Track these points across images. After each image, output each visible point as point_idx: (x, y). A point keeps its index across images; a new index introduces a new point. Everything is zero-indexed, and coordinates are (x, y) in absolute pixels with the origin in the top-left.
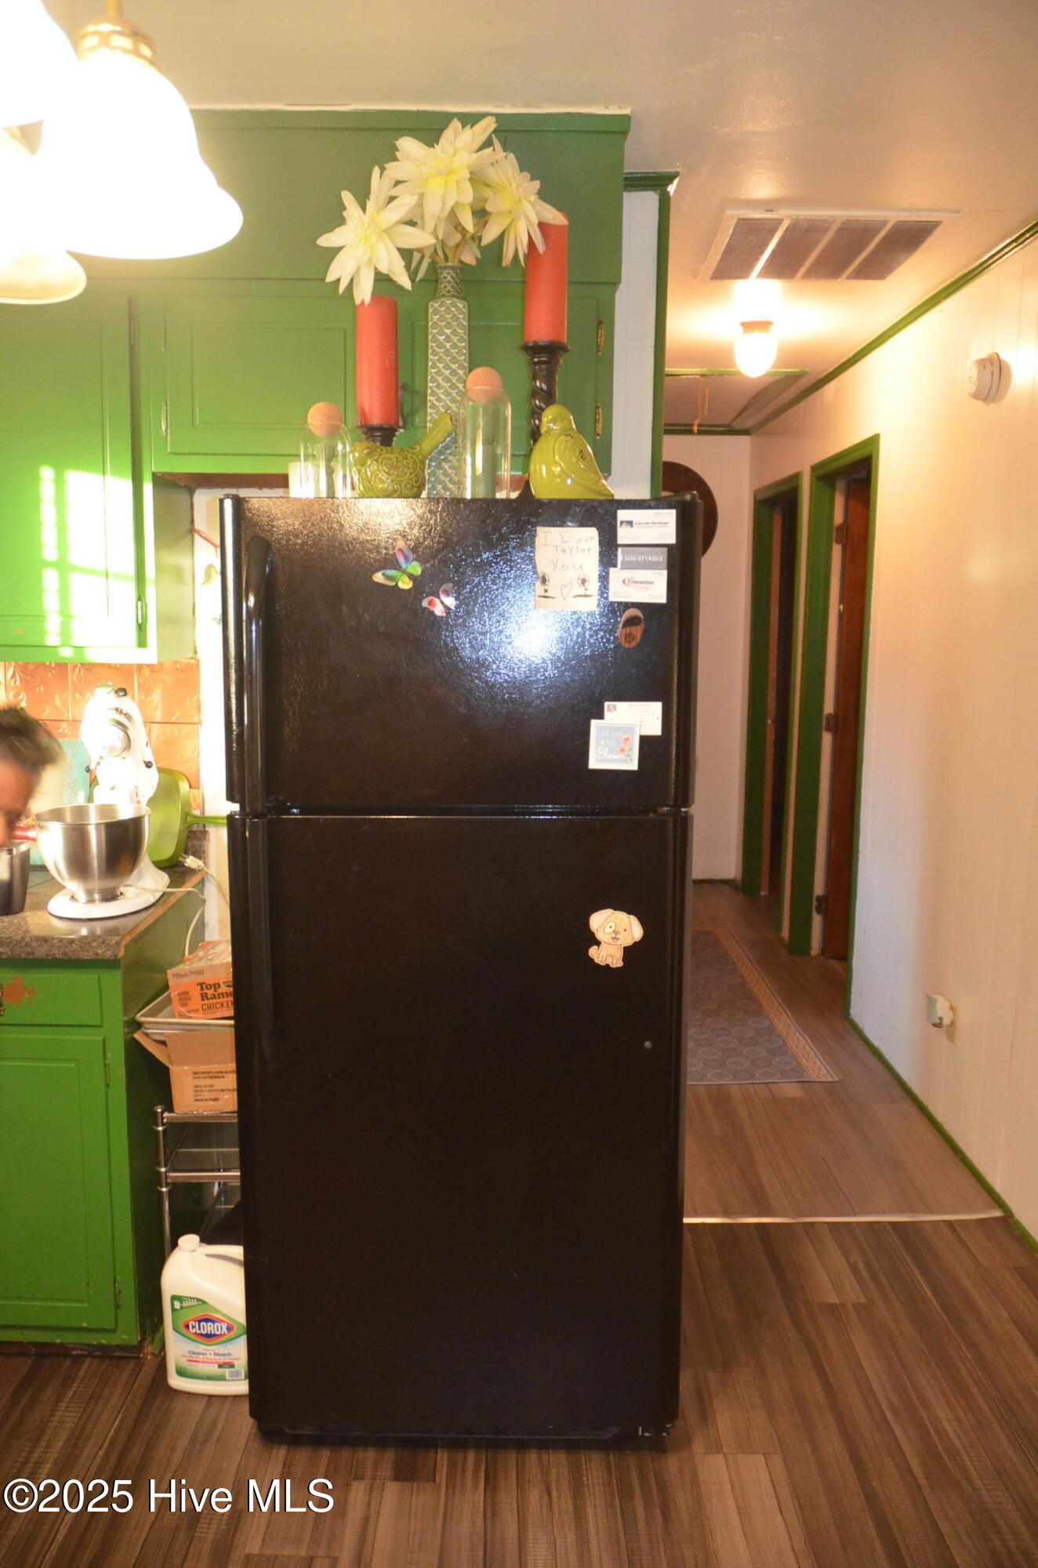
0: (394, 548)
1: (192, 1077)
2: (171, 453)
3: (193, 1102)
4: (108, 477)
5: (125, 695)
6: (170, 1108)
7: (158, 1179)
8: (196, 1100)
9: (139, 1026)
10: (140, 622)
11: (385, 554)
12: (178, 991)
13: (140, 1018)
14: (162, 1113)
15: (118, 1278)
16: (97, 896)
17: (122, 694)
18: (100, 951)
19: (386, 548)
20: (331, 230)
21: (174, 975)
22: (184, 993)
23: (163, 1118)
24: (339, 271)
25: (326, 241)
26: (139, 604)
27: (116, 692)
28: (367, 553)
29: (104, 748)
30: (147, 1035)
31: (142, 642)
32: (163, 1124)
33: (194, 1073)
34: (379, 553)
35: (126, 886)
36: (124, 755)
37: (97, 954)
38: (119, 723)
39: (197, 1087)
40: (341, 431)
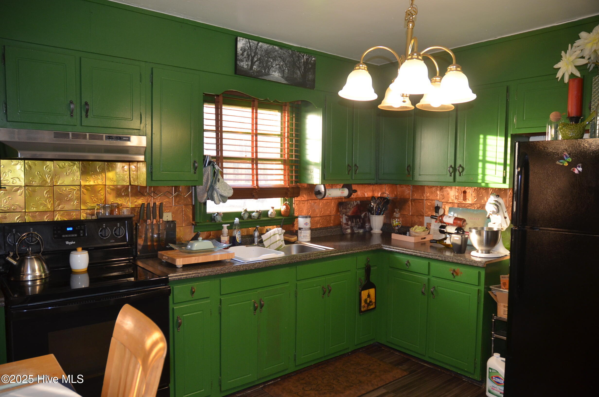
0: (563, 154)
1: (503, 307)
2: (516, 128)
3: (503, 314)
4: (498, 137)
5: (499, 197)
6: (496, 315)
7: (491, 335)
8: (504, 314)
9: (490, 290)
10: (504, 176)
11: (561, 156)
12: (503, 282)
13: (491, 287)
14: (494, 316)
15: (476, 359)
16: (484, 252)
17: (498, 196)
18: (479, 264)
19: (561, 154)
20: (557, 63)
21: (502, 277)
22: (504, 283)
23: (494, 318)
24: (559, 75)
25: (556, 66)
26: (504, 171)
27: (496, 196)
28: (555, 156)
29: (491, 211)
30: (492, 292)
31: (504, 182)
32: (494, 319)
33: (504, 306)
34: (558, 155)
35: (493, 251)
36: (498, 214)
37: (478, 265)
38: (496, 205)
39: (504, 310)
40: (561, 119)
